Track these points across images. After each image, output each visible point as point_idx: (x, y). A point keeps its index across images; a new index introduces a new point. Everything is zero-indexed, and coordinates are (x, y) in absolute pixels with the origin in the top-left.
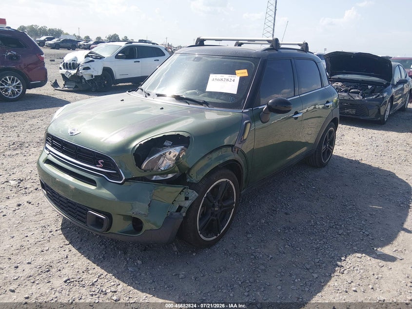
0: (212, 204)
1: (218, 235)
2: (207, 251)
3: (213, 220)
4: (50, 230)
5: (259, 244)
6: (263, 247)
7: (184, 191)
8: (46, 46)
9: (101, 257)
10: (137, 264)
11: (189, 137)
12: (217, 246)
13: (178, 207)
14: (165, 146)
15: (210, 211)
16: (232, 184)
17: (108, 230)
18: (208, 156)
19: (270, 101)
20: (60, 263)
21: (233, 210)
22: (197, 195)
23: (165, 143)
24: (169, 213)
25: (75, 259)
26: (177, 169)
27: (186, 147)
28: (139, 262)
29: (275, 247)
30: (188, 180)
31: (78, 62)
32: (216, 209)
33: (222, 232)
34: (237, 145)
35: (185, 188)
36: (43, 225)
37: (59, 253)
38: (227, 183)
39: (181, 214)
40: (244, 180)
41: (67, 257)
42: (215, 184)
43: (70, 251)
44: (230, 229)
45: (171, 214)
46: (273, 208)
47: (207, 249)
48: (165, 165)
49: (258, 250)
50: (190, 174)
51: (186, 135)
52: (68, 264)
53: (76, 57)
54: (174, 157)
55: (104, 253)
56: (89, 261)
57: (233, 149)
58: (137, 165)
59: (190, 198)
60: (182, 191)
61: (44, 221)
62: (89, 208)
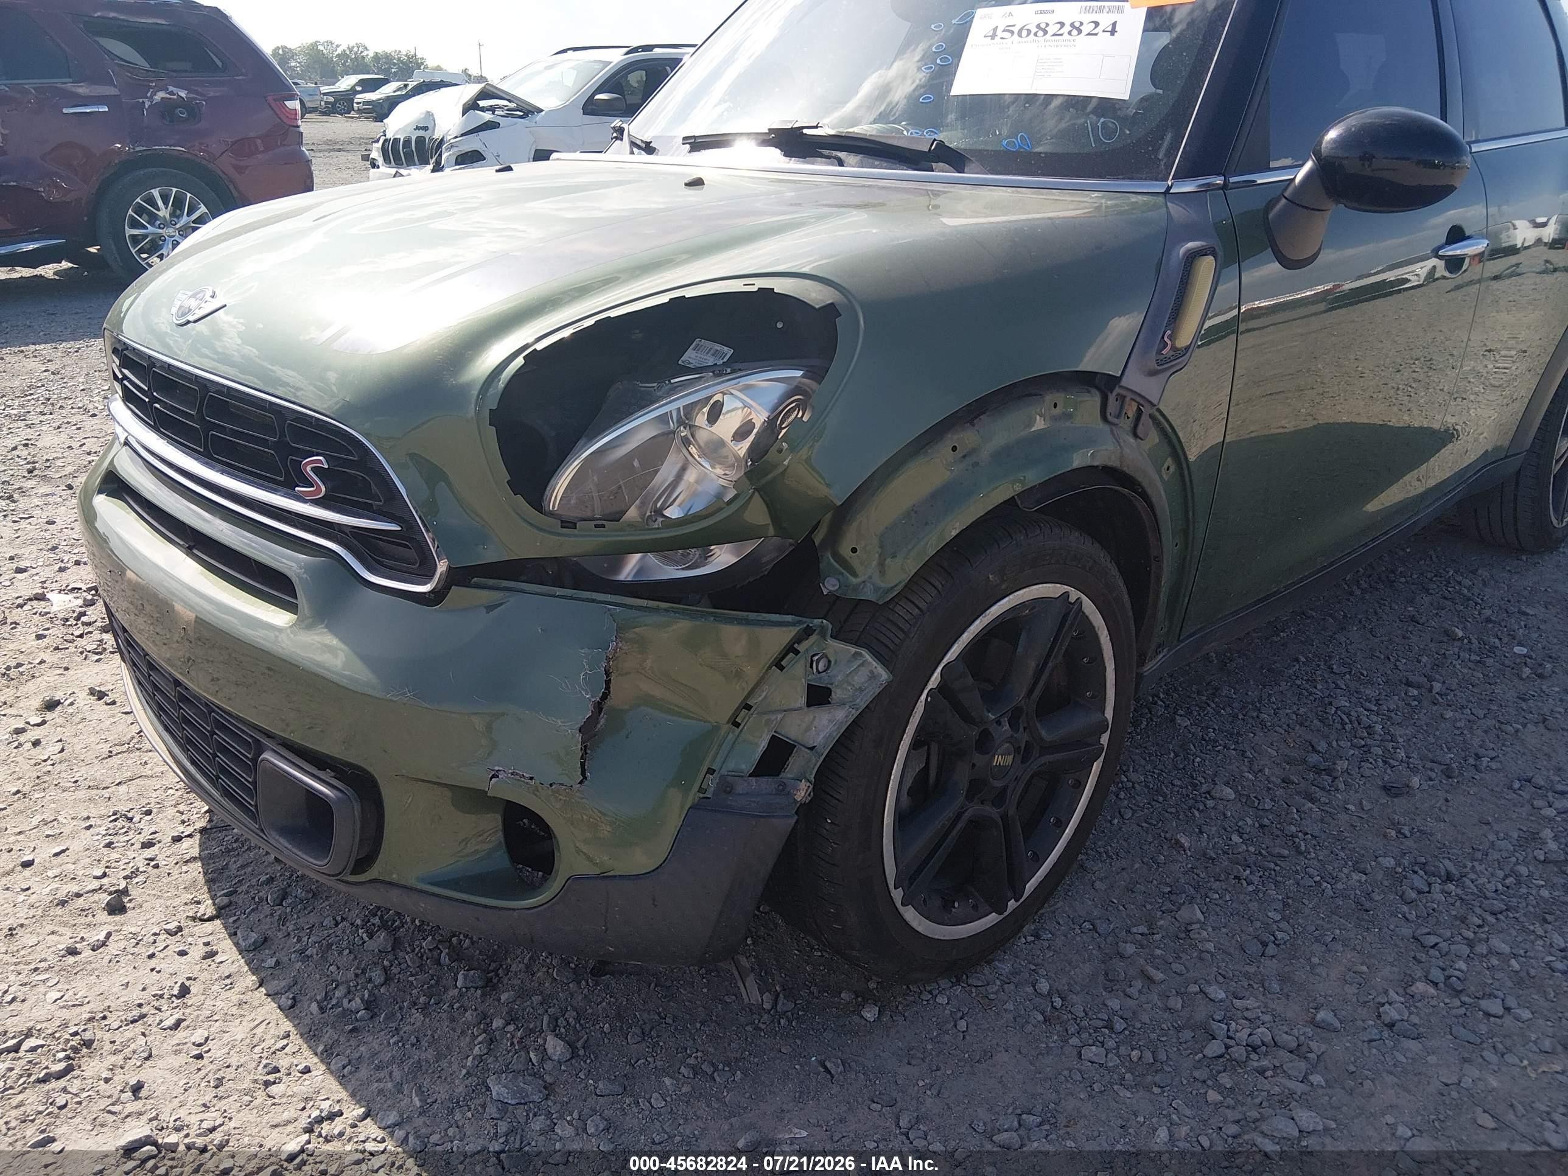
0: (975, 732)
1: (1012, 904)
2: (942, 1000)
3: (975, 824)
4: (145, 837)
5: (1252, 969)
6: (1276, 987)
7: (801, 647)
8: (359, 111)
9: (357, 1003)
10: (544, 1056)
11: (831, 310)
12: (1006, 968)
13: (763, 744)
14: (687, 370)
15: (962, 776)
16: (1098, 620)
17: (363, 864)
18: (953, 438)
19: (1332, 134)
20: (139, 1027)
21: (1096, 767)
22: (884, 675)
23: (690, 357)
24: (712, 783)
25: (224, 1002)
26: (758, 514)
27: (817, 374)
28: (555, 1047)
29: (1351, 990)
30: (830, 586)
31: (438, 135)
32: (998, 760)
33: (1031, 886)
34: (1134, 380)
35: (808, 632)
36: (122, 808)
37: (153, 963)
38: (1069, 611)
39: (783, 790)
40: (1163, 598)
41: (184, 991)
42: (997, 610)
43: (211, 955)
44: (1075, 866)
45: (726, 787)
46: (1313, 758)
47: (944, 983)
48: (694, 495)
49: (1250, 1002)
50: (845, 550)
51: (815, 295)
52: (180, 1035)
53: (429, 115)
54: (741, 434)
55: (377, 976)
56: (287, 1025)
57: (1113, 406)
58: (515, 486)
59: (837, 695)
60: (791, 649)
61: (133, 786)
62: (269, 735)
